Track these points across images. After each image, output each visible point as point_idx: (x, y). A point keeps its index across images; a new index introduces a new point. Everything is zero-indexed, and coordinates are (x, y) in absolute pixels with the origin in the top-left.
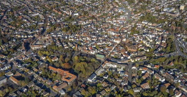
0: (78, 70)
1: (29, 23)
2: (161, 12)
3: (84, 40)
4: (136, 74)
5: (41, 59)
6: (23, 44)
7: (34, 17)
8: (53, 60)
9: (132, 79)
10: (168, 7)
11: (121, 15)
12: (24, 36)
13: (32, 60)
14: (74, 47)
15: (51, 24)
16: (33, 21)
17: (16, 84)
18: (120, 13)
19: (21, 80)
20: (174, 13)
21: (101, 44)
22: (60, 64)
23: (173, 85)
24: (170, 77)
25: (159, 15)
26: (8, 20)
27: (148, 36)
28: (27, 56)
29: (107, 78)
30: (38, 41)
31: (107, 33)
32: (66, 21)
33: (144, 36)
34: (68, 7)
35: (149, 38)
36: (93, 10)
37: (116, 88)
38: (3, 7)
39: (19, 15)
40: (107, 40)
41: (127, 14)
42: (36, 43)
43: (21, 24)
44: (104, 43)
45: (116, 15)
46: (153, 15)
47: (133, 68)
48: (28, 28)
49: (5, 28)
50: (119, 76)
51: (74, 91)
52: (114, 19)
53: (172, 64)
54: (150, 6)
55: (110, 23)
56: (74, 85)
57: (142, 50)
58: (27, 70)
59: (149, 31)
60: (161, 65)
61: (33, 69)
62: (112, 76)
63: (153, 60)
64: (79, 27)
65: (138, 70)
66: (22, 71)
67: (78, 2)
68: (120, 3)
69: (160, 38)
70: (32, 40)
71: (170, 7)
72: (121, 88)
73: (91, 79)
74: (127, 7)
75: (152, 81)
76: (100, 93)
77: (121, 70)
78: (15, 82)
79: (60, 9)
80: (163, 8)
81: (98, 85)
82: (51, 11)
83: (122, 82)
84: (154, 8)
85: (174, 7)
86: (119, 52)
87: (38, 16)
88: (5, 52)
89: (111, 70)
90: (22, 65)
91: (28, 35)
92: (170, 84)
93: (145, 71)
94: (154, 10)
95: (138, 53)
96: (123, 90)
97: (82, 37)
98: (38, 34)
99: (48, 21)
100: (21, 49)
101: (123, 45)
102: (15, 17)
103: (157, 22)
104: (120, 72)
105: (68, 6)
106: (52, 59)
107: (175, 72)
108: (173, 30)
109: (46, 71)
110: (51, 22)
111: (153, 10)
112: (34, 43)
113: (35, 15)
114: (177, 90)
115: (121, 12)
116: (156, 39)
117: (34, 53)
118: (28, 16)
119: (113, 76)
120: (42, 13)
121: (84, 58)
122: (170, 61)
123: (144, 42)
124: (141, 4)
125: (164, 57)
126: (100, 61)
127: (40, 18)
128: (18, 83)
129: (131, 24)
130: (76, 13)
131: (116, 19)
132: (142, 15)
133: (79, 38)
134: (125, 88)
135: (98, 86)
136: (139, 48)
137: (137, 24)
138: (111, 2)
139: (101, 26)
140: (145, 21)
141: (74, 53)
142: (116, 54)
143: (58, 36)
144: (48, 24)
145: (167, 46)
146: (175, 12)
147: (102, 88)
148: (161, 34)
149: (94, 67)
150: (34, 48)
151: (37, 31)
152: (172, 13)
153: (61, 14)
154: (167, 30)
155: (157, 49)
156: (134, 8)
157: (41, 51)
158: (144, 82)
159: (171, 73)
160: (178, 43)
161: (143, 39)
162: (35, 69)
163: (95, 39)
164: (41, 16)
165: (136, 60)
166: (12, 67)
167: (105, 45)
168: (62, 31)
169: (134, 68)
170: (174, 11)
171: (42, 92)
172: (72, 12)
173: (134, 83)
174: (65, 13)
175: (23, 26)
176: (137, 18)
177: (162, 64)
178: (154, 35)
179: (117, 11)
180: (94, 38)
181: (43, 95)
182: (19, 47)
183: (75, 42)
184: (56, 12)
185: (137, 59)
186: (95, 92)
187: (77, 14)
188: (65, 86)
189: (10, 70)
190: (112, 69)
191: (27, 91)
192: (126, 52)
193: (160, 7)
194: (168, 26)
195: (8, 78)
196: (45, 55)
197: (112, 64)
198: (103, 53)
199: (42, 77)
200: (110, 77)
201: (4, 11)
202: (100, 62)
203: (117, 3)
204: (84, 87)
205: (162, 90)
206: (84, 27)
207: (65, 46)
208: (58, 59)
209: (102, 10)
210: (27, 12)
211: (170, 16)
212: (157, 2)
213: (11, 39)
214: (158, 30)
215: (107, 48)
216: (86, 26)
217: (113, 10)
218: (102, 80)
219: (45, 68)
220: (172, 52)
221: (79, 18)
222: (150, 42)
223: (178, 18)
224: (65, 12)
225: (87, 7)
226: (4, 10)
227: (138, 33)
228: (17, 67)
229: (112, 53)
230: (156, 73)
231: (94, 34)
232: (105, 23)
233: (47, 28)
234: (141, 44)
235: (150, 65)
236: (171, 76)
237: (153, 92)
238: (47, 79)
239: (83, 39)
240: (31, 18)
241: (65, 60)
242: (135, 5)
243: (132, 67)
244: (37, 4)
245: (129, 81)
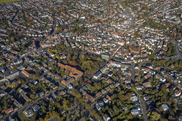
0: (84, 67)
1: (39, 24)
2: (163, 19)
3: (90, 41)
4: (139, 74)
5: (50, 56)
6: (34, 42)
7: (44, 19)
8: (61, 58)
9: (135, 78)
10: (170, 14)
11: (125, 20)
12: (35, 35)
13: (42, 57)
14: (81, 47)
15: (60, 26)
16: (43, 22)
17: (28, 77)
18: (124, 18)
19: (32, 74)
20: (175, 21)
21: (106, 45)
22: (68, 61)
23: (173, 85)
24: (171, 78)
25: (161, 22)
26: (19, 20)
27: (150, 41)
28: (38, 53)
29: (112, 76)
30: (47, 40)
31: (112, 36)
32: (73, 23)
33: (146, 40)
34: (75, 11)
35: (151, 42)
36: (98, 15)
37: (119, 85)
38: (14, 8)
39: (30, 16)
40: (111, 42)
41: (131, 19)
42: (46, 42)
43: (32, 24)
44: (109, 44)
45: (120, 20)
46: (156, 22)
47: (135, 68)
48: (38, 28)
49: (17, 27)
50: (122, 75)
51: (81, 86)
52: (118, 23)
53: (173, 67)
54: (152, 13)
55: (114, 27)
56: (81, 80)
57: (145, 53)
58: (37, 65)
59: (151, 35)
60: (162, 67)
61: (44, 65)
62: (116, 74)
63: (155, 61)
64: (86, 29)
65: (140, 71)
66: (33, 66)
67: (84, 7)
68: (125, 10)
69: (162, 43)
70: (42, 39)
71: (171, 15)
72: (124, 85)
73: (97, 76)
74: (131, 12)
75: (153, 81)
76: (105, 88)
77: (124, 70)
78: (27, 75)
79: (68, 13)
80: (165, 15)
81: (103, 82)
82: (59, 14)
83: (126, 80)
84: (156, 15)
85: (176, 15)
86: (123, 53)
87: (47, 18)
88: (17, 48)
89: (115, 69)
90: (33, 61)
91: (38, 34)
92: (170, 84)
93: (147, 71)
94: (156, 17)
95: (140, 55)
96: (127, 87)
97: (88, 39)
98: (48, 33)
99: (57, 22)
100: (31, 47)
101: (126, 47)
102: (26, 18)
103: (159, 28)
104: (123, 71)
105: (75, 10)
106: (60, 56)
107: (175, 74)
108: (174, 36)
109: (55, 66)
110: (59, 23)
111: (155, 17)
112: (44, 42)
113: (45, 16)
114: (176, 90)
115: (125, 17)
116: (158, 44)
117: (44, 50)
118: (38, 17)
119: (117, 75)
120: (51, 15)
121: (90, 57)
122: (170, 63)
123: (147, 46)
124: (144, 11)
125: (165, 59)
126: (105, 60)
127: (49, 20)
128: (29, 76)
129: (134, 29)
130: (83, 17)
131: (120, 24)
132: (144, 21)
133: (85, 39)
134: (129, 85)
135: (103, 83)
136: (142, 50)
137: (140, 29)
138: (115, 7)
139: (106, 29)
140: (148, 27)
141: (81, 52)
142: (120, 55)
143: (66, 36)
144: (57, 25)
145: (168, 50)
146: (176, 19)
147: (107, 85)
148: (162, 39)
149: (99, 65)
150: (44, 46)
151: (47, 31)
152: (173, 20)
153: (69, 17)
154: (169, 35)
155: (159, 52)
156: (137, 15)
157: (50, 49)
158: (146, 81)
159: (172, 75)
160: (178, 48)
161: (146, 43)
162: (45, 64)
163: (100, 41)
164: (50, 18)
165: (139, 62)
166: (23, 62)
167: (110, 46)
168: (69, 32)
169: (137, 68)
170: (175, 19)
171: (52, 85)
172: (79, 15)
173: (136, 82)
174: (73, 16)
175: (33, 26)
176: (140, 23)
177: (163, 66)
178: (156, 39)
179: (121, 16)
180: (99, 40)
181: (52, 88)
182: (30, 44)
183: (82, 43)
184: (64, 14)
185: (140, 61)
186: (100, 88)
187: (84, 18)
188: (72, 81)
189: (22, 64)
190: (116, 68)
191: (38, 84)
192: (130, 54)
193: (162, 14)
194: (170, 32)
195: (20, 71)
196: (54, 53)
197: (116, 63)
198: (107, 54)
199: (52, 72)
200: (114, 75)
201: (16, 11)
202: (105, 62)
203: (121, 9)
204: (90, 83)
205: (163, 89)
206: (90, 30)
207: (73, 46)
208: (66, 57)
209: (107, 15)
210: (37, 13)
211: (172, 23)
212: (159, 10)
213: (22, 37)
214: (160, 35)
215: (111, 50)
216: (92, 29)
217: (118, 15)
218: (106, 78)
219: (54, 65)
220: (173, 55)
221: (86, 21)
222: (153, 46)
223: (179, 25)
224: (72, 15)
225: (93, 11)
226: (15, 11)
227: (141, 37)
228: (28, 62)
229: (117, 54)
230: (158, 74)
231: (100, 36)
232: (109, 26)
233: (56, 29)
234: (144, 47)
235: (152, 67)
236: (172, 77)
237: (155, 90)
238: (56, 74)
239: (90, 40)
240: (41, 19)
241: (73, 58)
242: (138, 12)
243: (135, 67)
244: (46, 7)
245: (131, 80)
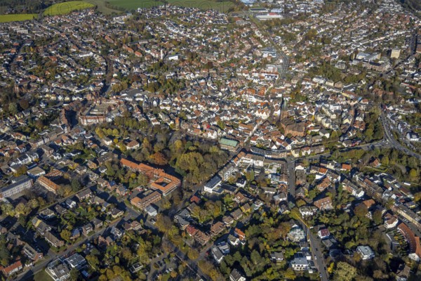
0: (182, 168)
1: (74, 72)
2: (352, 61)
3: (192, 110)
4: (304, 181)
5: (102, 145)
6: (63, 112)
7: (83, 61)
8: (128, 148)
9: (296, 189)
10: (367, 51)
11: (267, 63)
12: (64, 96)
13: (84, 146)
14: (172, 122)
15: (121, 76)
16: (82, 69)
17: (52, 193)
18: (266, 58)
19: (62, 185)
20: (379, 65)
21: (228, 119)
22: (144, 155)
23: (380, 204)
24: (375, 188)
25: (348, 67)
26: (27, 64)
27: (326, 108)
28: (73, 137)
29: (245, 187)
30: (94, 108)
31: (241, 97)
32: (152, 70)
33: (317, 106)
34: (156, 43)
35: (329, 110)
36: (208, 51)
37: (262, 206)
38: (13, 38)
39: (51, 54)
40: (240, 111)
41: (281, 61)
42: (91, 113)
43: (56, 72)
44: (235, 116)
45: (258, 63)
46: (336, 66)
47: (297, 168)
48: (71, 81)
49: (21, 79)
50: (268, 183)
51: (176, 210)
52: (254, 70)
53: (378, 164)
54: (328, 49)
55: (245, 79)
56: (176, 197)
57: (315, 134)
58: (73, 166)
59: (328, 96)
60: (355, 166)
61: (88, 164)
62: (254, 183)
63: (338, 153)
64: (181, 84)
65: (307, 174)
66: (63, 167)
67: (175, 34)
68: (266, 40)
69: (352, 112)
70: (80, 105)
71: (370, 52)
72: (273, 206)
73: (212, 187)
74: (281, 47)
75: (337, 195)
76: (231, 214)
77: (272, 172)
78: (50, 188)
79: (139, 47)
80: (356, 52)
81: (226, 199)
82: (119, 49)
83: (276, 194)
84: (337, 53)
85: (379, 51)
86: (268, 135)
87: (91, 59)
88: (25, 128)
89: (251, 171)
90: (62, 156)
91: (73, 95)
92: (374, 202)
93: (321, 175)
94: (337, 57)
95: (306, 139)
96: (279, 210)
97: (188, 105)
98: (94, 93)
99: (115, 69)
100: (58, 124)
101: (274, 123)
102: (42, 58)
103: (344, 81)
104: (270, 176)
105: (156, 41)
106: (126, 144)
107: (385, 180)
108: (377, 97)
109: (116, 167)
110: (120, 70)
111: (335, 56)
112: (86, 112)
113: (85, 55)
114: (388, 214)
115: (269, 57)
116: (344, 114)
117: (87, 132)
118: (70, 57)
119: (257, 184)
120: (100, 52)
121: (195, 144)
122: (372, 157)
123: (319, 119)
124: (310, 43)
125: (360, 148)
126: (227, 152)
127: (96, 64)
128: (56, 190)
129: (290, 83)
130: (173, 55)
131: (258, 71)
132: (312, 65)
133: (181, 106)
134: (284, 206)
135: (225, 201)
136: (309, 129)
137: (303, 83)
138: (246, 36)
139: (228, 83)
140: (320, 78)
141: (173, 134)
142: (261, 141)
143: (137, 99)
144: (115, 75)
145: (366, 128)
146: (380, 62)
147: (235, 206)
148: (352, 103)
149: (216, 162)
150: (87, 122)
151: (91, 89)
152: (375, 63)
153: (141, 56)
154: (366, 97)
155: (347, 132)
156: (295, 51)
157: (102, 128)
158: (321, 195)
159: (376, 182)
160: (388, 122)
161: (317, 113)
162: (92, 162)
163: (215, 109)
164: (98, 58)
165: (303, 154)
166: (40, 158)
167: (238, 121)
168: (144, 91)
169: (299, 167)
170: (378, 60)
171: (109, 208)
172: (164, 52)
173: (300, 198)
174: (150, 54)
175: (59, 76)
176: (301, 70)
177: (358, 163)
178: (338, 105)
179: (260, 55)
180: (214, 107)
181: (110, 215)
182: (54, 119)
183: (174, 114)
184: (131, 51)
185: (305, 151)
186: (220, 213)
187: (176, 58)
188: (156, 198)
189: (38, 164)
190: (253, 168)
191: (77, 206)
192: (283, 137)
193: (350, 51)
194: (368, 89)
195: (35, 179)
196: (111, 137)
197: (253, 158)
198: (233, 137)
199: (108, 180)
200: (250, 184)
201: (18, 44)
202: (229, 155)
203: (258, 39)
204: (198, 202)
205: (358, 213)
206: (191, 84)
207: (154, 121)
208: (138, 145)
209: (228, 52)
210: (67, 48)
211: (372, 69)
212: (342, 42)
213: (35, 102)
214: (348, 96)
215: (241, 128)
216: (196, 83)
217: (252, 53)
218: (233, 190)
219: (112, 163)
220: (377, 140)
221: (181, 65)
222: (332, 120)
223: (387, 73)
224: (149, 52)
225: (195, 44)
226: (16, 43)
227: (306, 100)
228: (53, 158)
229: (253, 137)
230: (346, 180)
231: (214, 99)
232: (235, 77)
233: (113, 83)
234: (313, 122)
235: (332, 165)
236: (377, 186)
237: (341, 216)
238: (118, 184)
239: (191, 107)
240: (77, 62)
241: (155, 147)
242: (298, 46)
243: (295, 166)
244: (88, 34)
245: (289, 194)
